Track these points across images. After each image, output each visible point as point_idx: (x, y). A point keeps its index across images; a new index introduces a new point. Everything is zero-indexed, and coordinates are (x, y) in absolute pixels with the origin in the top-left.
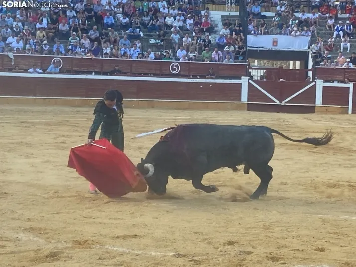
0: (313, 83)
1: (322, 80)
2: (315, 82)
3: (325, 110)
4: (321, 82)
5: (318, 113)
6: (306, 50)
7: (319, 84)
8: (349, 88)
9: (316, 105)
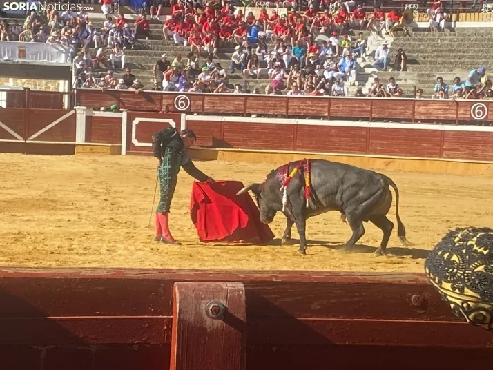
0: (73, 112)
1: (85, 108)
2: (75, 110)
3: (88, 150)
4: (84, 110)
5: (80, 154)
6: (69, 64)
7: (81, 114)
8: (121, 119)
9: (77, 143)
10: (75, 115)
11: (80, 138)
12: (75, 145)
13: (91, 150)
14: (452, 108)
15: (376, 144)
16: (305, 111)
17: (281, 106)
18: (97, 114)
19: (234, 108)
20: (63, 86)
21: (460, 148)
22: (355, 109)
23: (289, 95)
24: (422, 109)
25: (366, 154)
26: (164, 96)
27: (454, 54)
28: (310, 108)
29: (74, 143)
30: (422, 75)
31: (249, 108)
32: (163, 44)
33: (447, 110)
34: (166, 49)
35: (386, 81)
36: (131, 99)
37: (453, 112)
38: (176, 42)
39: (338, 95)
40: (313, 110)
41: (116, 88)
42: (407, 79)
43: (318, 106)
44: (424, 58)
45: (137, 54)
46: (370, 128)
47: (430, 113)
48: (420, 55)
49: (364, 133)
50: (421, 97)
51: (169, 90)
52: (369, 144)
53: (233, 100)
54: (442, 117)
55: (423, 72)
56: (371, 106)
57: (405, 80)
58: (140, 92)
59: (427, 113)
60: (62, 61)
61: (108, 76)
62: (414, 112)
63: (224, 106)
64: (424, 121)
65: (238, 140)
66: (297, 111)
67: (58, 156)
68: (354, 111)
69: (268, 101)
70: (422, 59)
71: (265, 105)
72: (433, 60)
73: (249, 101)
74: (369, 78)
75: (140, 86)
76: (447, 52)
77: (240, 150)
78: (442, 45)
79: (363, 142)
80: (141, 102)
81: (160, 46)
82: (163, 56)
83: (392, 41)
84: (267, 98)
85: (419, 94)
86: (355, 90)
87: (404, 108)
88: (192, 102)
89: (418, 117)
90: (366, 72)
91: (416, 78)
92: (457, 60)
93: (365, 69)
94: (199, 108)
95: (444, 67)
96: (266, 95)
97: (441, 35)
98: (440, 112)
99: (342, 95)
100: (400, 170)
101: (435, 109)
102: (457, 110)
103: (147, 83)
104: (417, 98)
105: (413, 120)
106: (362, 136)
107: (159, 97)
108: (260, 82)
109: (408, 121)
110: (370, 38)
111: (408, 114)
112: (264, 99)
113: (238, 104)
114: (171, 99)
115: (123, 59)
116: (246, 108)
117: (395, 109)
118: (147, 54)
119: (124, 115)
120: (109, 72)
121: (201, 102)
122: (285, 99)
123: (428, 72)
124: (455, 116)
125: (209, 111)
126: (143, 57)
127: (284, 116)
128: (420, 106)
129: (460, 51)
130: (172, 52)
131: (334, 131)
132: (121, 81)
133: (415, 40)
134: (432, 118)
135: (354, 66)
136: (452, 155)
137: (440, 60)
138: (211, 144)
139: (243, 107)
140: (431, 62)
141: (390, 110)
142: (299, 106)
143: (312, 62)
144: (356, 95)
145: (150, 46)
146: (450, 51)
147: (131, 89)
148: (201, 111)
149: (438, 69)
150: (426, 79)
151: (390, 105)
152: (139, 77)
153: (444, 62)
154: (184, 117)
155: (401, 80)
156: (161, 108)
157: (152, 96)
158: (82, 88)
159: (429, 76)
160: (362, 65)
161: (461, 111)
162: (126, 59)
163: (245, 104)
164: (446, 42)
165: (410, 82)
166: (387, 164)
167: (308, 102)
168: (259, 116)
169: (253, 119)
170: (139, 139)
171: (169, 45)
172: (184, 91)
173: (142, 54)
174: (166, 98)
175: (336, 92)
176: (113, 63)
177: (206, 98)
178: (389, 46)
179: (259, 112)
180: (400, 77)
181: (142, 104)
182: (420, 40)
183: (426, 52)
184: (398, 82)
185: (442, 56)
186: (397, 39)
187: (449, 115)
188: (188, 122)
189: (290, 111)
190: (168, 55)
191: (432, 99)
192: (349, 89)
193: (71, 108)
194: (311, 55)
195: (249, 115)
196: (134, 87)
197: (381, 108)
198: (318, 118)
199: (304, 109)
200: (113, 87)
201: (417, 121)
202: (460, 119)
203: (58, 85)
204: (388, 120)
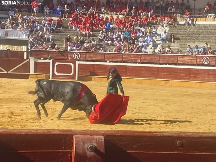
0: (28, 60)
1: (34, 58)
2: (30, 59)
3: (36, 77)
4: (33, 59)
5: (31, 78)
6: (27, 39)
7: (32, 61)
8: (50, 63)
9: (30, 73)
10: (29, 61)
11: (32, 71)
12: (29, 74)
13: (37, 76)
14: (194, 59)
15: (162, 74)
16: (130, 60)
17: (120, 58)
18: (39, 61)
19: (99, 59)
20: (24, 48)
21: (198, 76)
22: (152, 59)
23: (123, 52)
24: (181, 59)
25: (157, 78)
26: (69, 53)
27: (195, 35)
28: (133, 58)
29: (29, 73)
30: (181, 44)
31: (106, 58)
32: (68, 30)
33: (192, 59)
34: (70, 33)
35: (165, 47)
36: (54, 55)
37: (195, 60)
38: (74, 30)
39: (145, 53)
40: (134, 59)
41: (48, 49)
42: (175, 46)
43: (136, 58)
44: (182, 37)
45: (57, 35)
46: (159, 67)
47: (185, 61)
48: (180, 36)
49: (156, 69)
50: (181, 53)
51: (71, 51)
52: (158, 75)
53: (99, 55)
54: (190, 63)
55: (182, 43)
56: (159, 58)
57: (174, 46)
58: (58, 51)
59: (183, 61)
60: (24, 37)
61: (44, 44)
62: (178, 60)
63: (95, 58)
64: (182, 64)
65: (101, 73)
66: (127, 60)
67: (22, 79)
68: (152, 60)
69: (114, 55)
70: (181, 37)
71: (113, 57)
72: (186, 38)
73: (106, 56)
74: (158, 46)
75: (58, 48)
76: (192, 34)
77: (102, 76)
78: (190, 32)
79: (156, 73)
80: (59, 56)
81: (67, 31)
82: (69, 35)
83: (168, 29)
84: (114, 54)
85: (180, 52)
86: (152, 50)
87: (173, 59)
88: (81, 56)
89: (179, 62)
90: (157, 43)
91: (178, 46)
92: (196, 38)
93: (157, 42)
94: (84, 58)
95: (191, 41)
96: (113, 53)
97: (189, 27)
98: (189, 60)
99: (146, 53)
100: (172, 86)
101: (187, 59)
102: (196, 60)
103: (62, 47)
104: (179, 54)
105: (177, 64)
106: (156, 71)
107: (66, 54)
108: (111, 47)
109: (175, 64)
110: (159, 28)
111: (175, 61)
112: (113, 54)
113: (101, 57)
114: (71, 54)
115: (51, 37)
116: (104, 58)
117: (169, 59)
118: (61, 35)
119: (51, 61)
120: (45, 43)
121: (85, 56)
122: (122, 54)
123: (184, 43)
124: (195, 62)
125: (88, 60)
126: (59, 36)
127: (121, 62)
128: (180, 58)
129: (197, 34)
130: (72, 34)
131: (143, 68)
132: (50, 46)
133: (178, 29)
134: (186, 63)
135: (152, 40)
136: (194, 79)
137: (189, 38)
138: (89, 74)
139: (103, 58)
140: (185, 39)
141: (167, 60)
142: (128, 58)
143: (133, 38)
144: (152, 53)
145: (63, 31)
146: (193, 34)
147: (54, 50)
148: (85, 60)
149: (188, 42)
150: (183, 46)
151: (168, 57)
152: (58, 45)
153: (191, 39)
154: (77, 63)
155: (172, 46)
156: (67, 58)
157: (64, 53)
158: (33, 49)
159: (184, 45)
160: (155, 40)
161: (198, 60)
162: (52, 37)
163: (104, 56)
164: (192, 30)
165: (176, 47)
166: (166, 83)
167: (131, 56)
168: (110, 62)
169: (108, 63)
170: (58, 72)
171: (71, 31)
172: (78, 51)
173: (59, 35)
174: (70, 54)
175: (144, 52)
176: (46, 39)
177: (87, 54)
178: (167, 32)
179: (111, 60)
180: (172, 45)
181: (59, 57)
182: (180, 29)
183: (183, 34)
184: (171, 48)
185: (190, 36)
186: (171, 29)
187: (193, 62)
188: (79, 64)
189: (124, 60)
190: (70, 35)
191: (186, 55)
192: (149, 50)
193: (28, 58)
194: (133, 35)
195: (106, 62)
196: (56, 49)
197: (164, 58)
198: (136, 63)
199: (130, 59)
200: (46, 49)
201: (179, 64)
202: (198, 64)
203: (22, 48)
204: (166, 64)
